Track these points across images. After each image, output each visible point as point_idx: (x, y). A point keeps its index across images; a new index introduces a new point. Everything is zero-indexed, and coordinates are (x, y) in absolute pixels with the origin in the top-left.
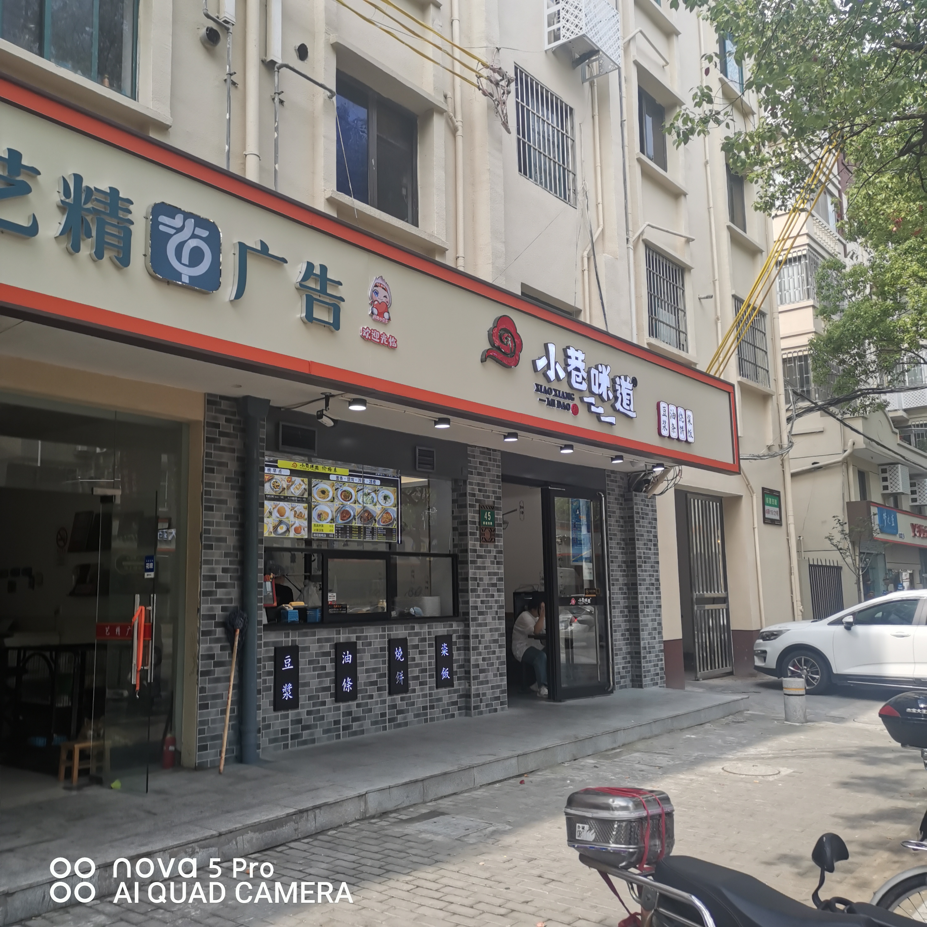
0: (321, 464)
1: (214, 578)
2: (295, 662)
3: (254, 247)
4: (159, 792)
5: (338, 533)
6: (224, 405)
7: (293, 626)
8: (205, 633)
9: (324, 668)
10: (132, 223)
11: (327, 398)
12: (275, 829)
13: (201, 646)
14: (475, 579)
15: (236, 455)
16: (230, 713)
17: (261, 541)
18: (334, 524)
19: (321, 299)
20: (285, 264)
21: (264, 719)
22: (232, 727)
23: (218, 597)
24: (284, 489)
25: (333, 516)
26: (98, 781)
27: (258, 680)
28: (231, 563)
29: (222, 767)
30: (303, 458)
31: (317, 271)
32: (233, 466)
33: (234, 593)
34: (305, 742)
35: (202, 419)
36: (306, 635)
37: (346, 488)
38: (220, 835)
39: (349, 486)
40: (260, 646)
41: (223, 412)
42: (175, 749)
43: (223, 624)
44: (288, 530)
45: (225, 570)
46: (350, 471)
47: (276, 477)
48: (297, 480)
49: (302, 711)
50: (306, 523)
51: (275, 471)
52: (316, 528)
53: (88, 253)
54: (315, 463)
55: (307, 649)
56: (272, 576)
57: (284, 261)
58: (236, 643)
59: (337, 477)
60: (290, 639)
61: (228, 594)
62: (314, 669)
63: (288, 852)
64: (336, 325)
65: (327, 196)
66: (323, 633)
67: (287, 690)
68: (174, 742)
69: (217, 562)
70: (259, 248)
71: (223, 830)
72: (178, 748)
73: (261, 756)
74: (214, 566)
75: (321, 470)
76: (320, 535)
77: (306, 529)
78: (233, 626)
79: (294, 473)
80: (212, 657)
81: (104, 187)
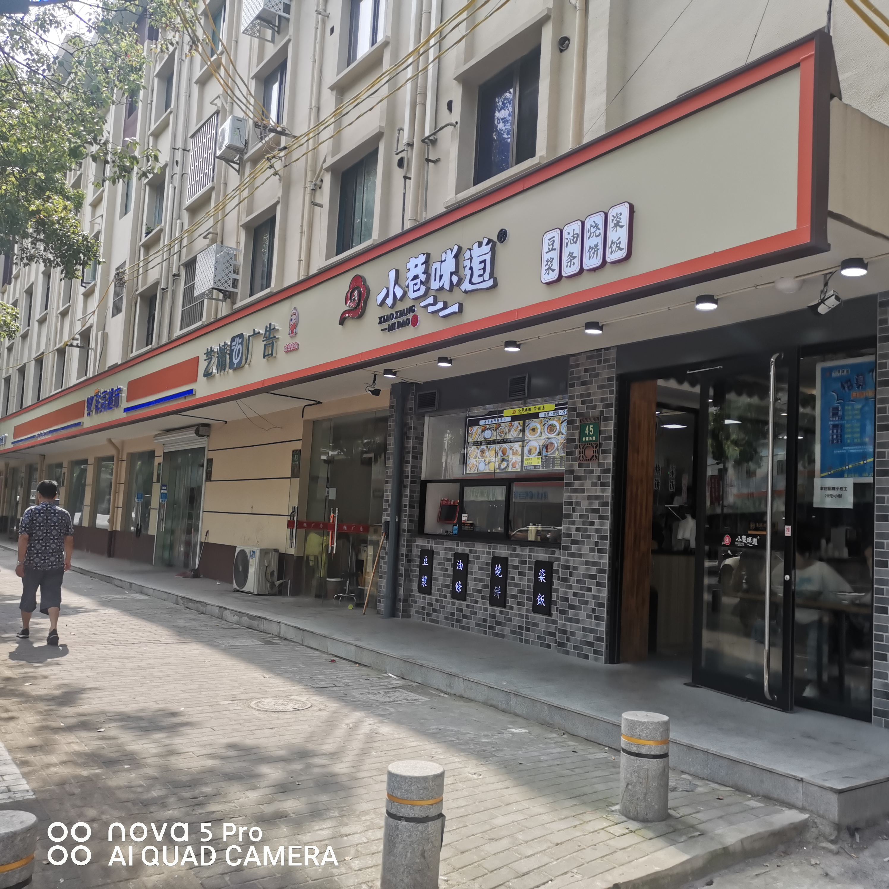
0: (533, 404)
2: (430, 562)
5: (543, 464)
7: (431, 536)
9: (447, 570)
14: (571, 503)
18: (540, 457)
19: (268, 343)
21: (414, 596)
24: (506, 433)
25: (539, 449)
31: (268, 328)
34: (434, 621)
36: (439, 544)
37: (551, 422)
39: (554, 420)
44: (508, 466)
46: (556, 405)
47: (502, 424)
48: (516, 424)
49: (433, 598)
50: (519, 458)
52: (527, 462)
54: (528, 405)
55: (439, 554)
59: (545, 414)
60: (429, 545)
62: (442, 570)
66: (449, 544)
67: (425, 580)
70: (253, 333)
75: (533, 410)
76: (529, 468)
77: (520, 464)
79: (514, 418)
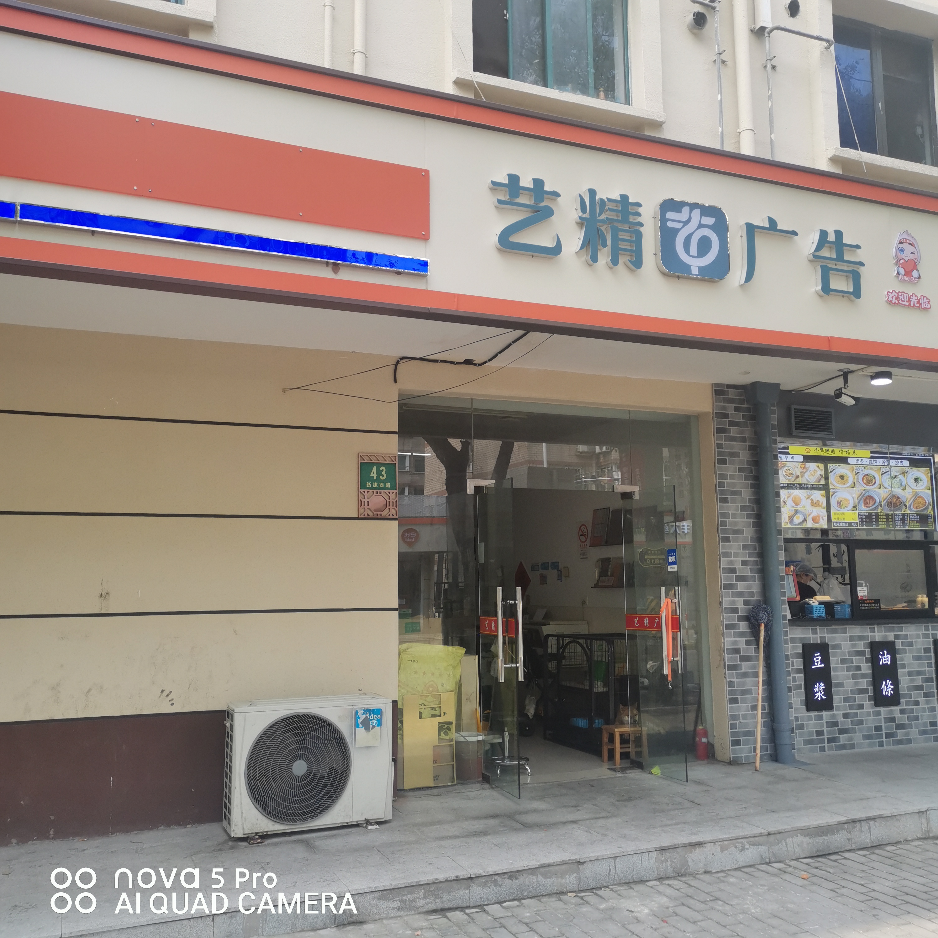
0: (838, 447)
1: (733, 571)
2: (826, 660)
3: (762, 225)
4: (699, 783)
5: (862, 521)
6: (732, 394)
7: (819, 622)
8: (729, 627)
9: (859, 668)
10: (641, 225)
11: (845, 375)
12: (827, 836)
13: (726, 639)
15: (747, 444)
16: (762, 710)
17: (779, 532)
18: (857, 512)
19: (837, 267)
20: (796, 237)
21: (797, 718)
22: (764, 724)
23: (739, 590)
24: (797, 477)
25: (854, 503)
26: (639, 765)
27: (788, 678)
28: (750, 555)
29: (758, 764)
30: (816, 442)
31: (832, 237)
32: (745, 456)
33: (755, 586)
34: (843, 747)
35: (711, 410)
36: (835, 632)
37: (866, 472)
38: (769, 834)
39: (871, 469)
40: (786, 642)
41: (731, 401)
42: (708, 741)
43: (747, 618)
44: (805, 520)
45: (744, 563)
46: (872, 453)
47: (788, 464)
48: (812, 466)
49: (837, 713)
50: (825, 511)
51: (786, 458)
52: (836, 517)
53: (604, 262)
54: (830, 446)
55: (838, 646)
56: (792, 569)
57: (795, 233)
58: (762, 638)
59: (857, 460)
60: (818, 635)
61: (749, 587)
62: (848, 669)
63: (844, 862)
64: (857, 293)
65: (830, 156)
66: (856, 630)
67: (819, 689)
68: (706, 734)
69: (736, 555)
70: (767, 225)
71: (772, 829)
72: (711, 741)
73: (797, 757)
74: (733, 559)
75: (837, 453)
76: (841, 524)
77: (826, 518)
78: (757, 620)
79: (808, 458)
80: (737, 651)
81: (616, 196)
